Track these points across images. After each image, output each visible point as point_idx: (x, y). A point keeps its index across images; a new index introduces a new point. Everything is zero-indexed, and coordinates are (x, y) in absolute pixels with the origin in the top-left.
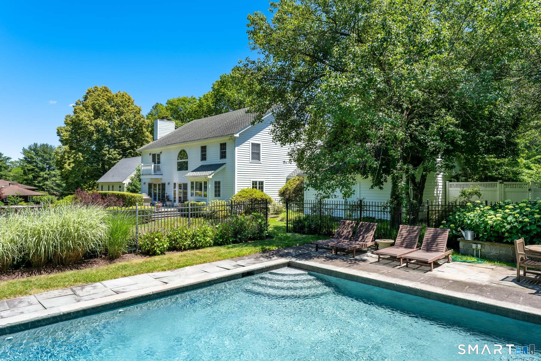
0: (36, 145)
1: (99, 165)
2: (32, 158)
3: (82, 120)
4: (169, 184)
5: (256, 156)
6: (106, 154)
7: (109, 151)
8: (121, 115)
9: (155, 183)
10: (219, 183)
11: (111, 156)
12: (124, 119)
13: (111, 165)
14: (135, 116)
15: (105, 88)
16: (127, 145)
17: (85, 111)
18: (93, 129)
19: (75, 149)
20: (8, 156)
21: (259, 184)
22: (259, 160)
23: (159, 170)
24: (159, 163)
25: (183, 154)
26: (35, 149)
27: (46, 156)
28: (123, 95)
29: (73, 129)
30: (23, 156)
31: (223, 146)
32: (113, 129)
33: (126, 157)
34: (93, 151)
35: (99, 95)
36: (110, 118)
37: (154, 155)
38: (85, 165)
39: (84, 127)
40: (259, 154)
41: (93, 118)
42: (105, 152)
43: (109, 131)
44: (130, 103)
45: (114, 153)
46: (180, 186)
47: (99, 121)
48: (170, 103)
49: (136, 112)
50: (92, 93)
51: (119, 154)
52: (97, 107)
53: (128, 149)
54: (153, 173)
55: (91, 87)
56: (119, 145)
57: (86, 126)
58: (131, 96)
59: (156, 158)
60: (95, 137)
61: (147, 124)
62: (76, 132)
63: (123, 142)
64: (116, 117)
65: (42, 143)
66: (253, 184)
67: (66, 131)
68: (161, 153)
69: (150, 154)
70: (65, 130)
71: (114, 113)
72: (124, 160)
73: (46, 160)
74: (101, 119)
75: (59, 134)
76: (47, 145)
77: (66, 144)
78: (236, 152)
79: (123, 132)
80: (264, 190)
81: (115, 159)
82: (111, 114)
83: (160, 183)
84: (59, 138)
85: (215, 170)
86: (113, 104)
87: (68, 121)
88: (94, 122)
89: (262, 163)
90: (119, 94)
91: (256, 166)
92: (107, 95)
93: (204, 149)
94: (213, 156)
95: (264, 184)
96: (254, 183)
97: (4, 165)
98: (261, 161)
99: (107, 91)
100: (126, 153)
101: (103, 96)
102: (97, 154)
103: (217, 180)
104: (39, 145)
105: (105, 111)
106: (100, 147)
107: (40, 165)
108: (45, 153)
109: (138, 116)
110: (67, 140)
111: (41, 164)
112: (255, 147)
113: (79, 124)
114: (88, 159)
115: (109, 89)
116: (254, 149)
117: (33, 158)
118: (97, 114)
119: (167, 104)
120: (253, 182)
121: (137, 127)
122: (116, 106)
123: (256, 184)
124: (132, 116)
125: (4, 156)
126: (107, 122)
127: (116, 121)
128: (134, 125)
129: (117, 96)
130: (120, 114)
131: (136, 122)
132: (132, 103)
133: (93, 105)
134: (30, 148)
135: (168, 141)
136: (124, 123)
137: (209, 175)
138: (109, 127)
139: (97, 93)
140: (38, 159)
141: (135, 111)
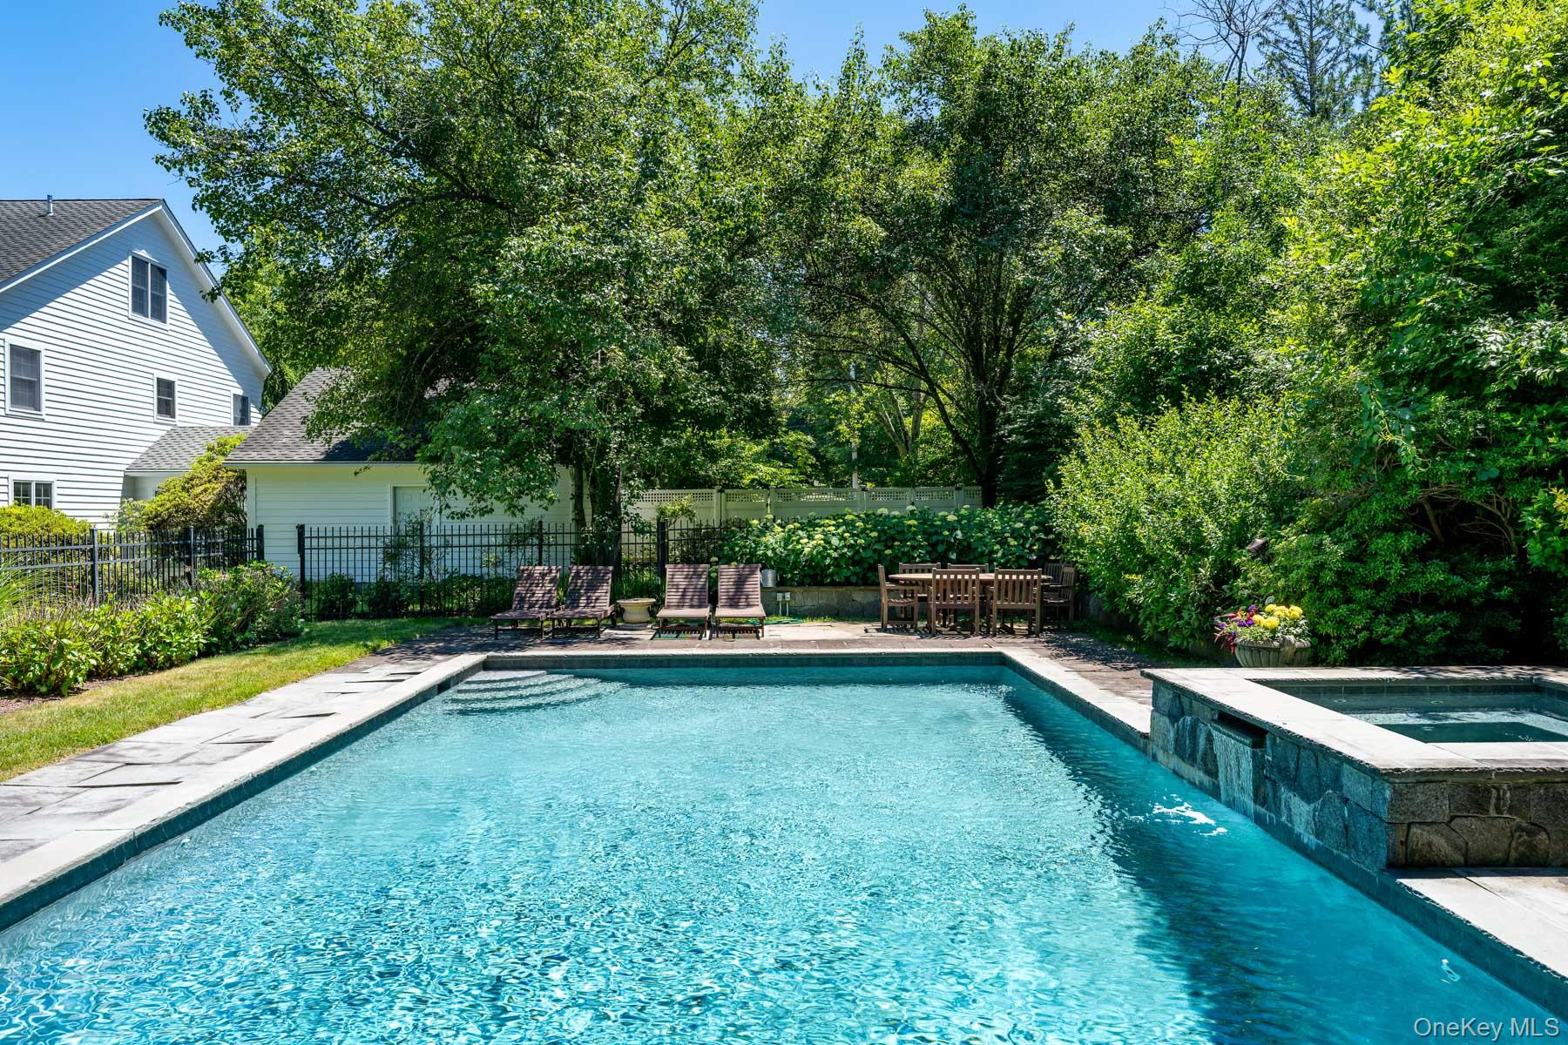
5: (26, 393)
21: (38, 494)
22: (36, 406)
40: (36, 387)
66: (17, 493)
89: (47, 418)
91: (25, 428)
95: (55, 491)
96: (22, 489)
98: (44, 411)
112: (23, 361)
116: (19, 365)
120: (17, 484)
123: (27, 493)
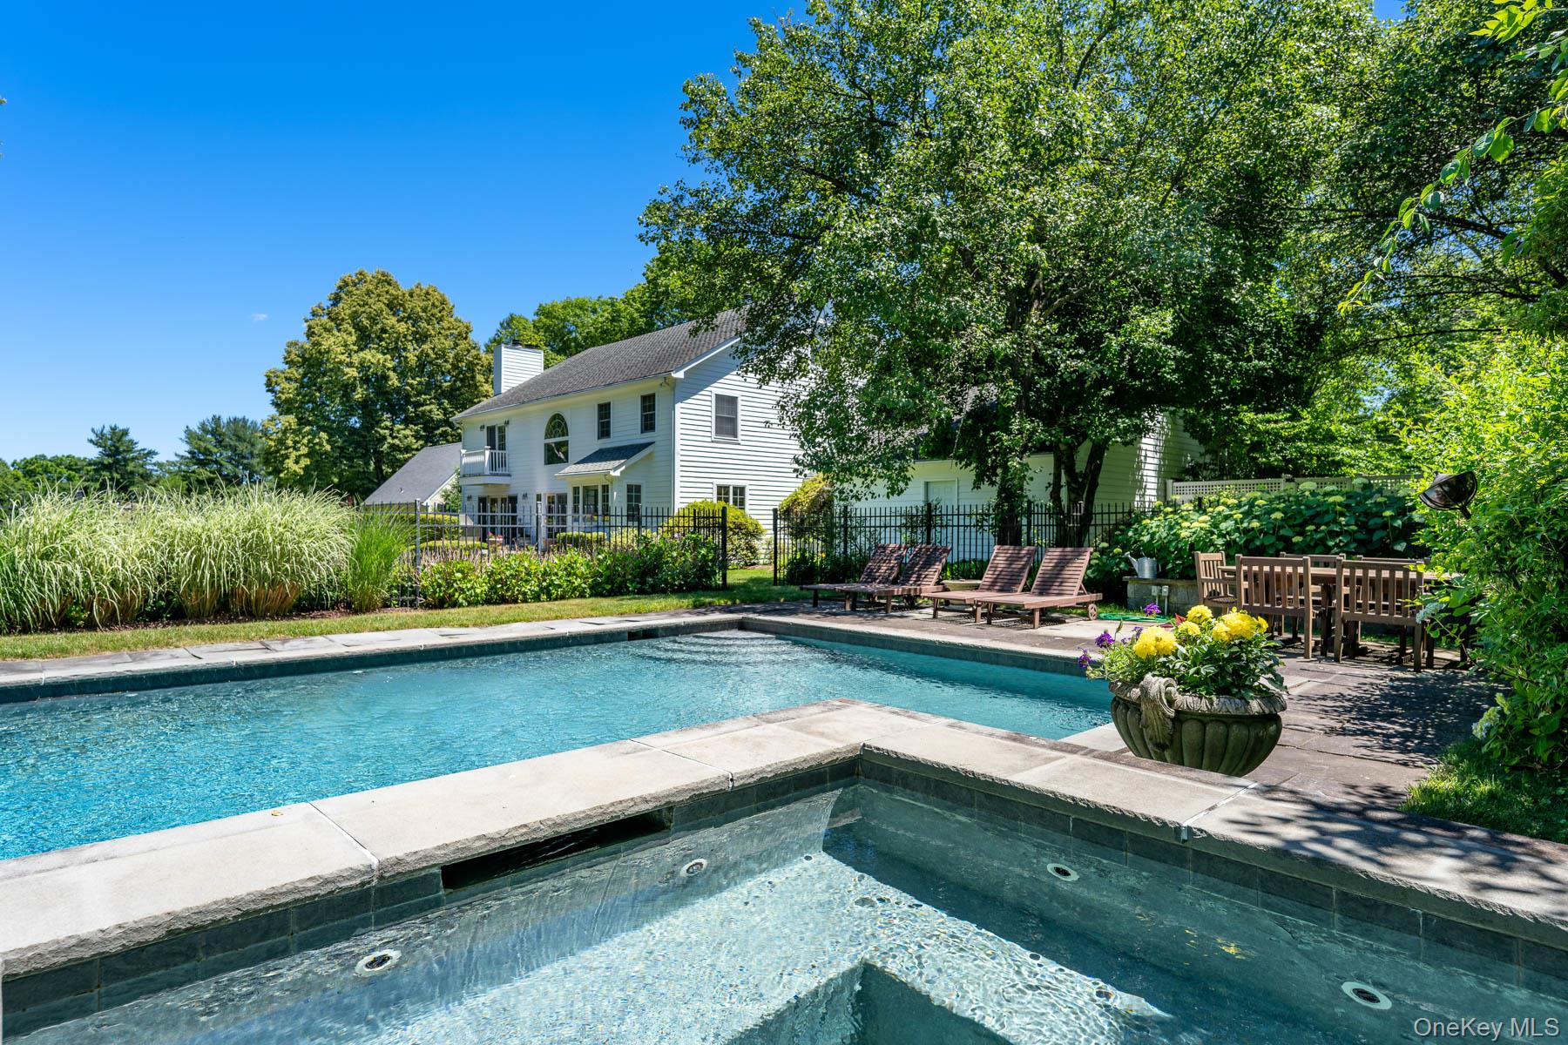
0: (217, 420)
1: (367, 464)
2: (207, 452)
3: (328, 352)
4: (525, 496)
5: (726, 426)
6: (384, 438)
7: (392, 430)
8: (424, 342)
9: (493, 495)
10: (638, 488)
11: (397, 442)
12: (430, 352)
13: (397, 465)
14: (456, 345)
15: (383, 275)
16: (437, 415)
17: (335, 332)
18: (356, 374)
19: (309, 423)
20: (149, 447)
21: (735, 494)
22: (735, 435)
23: (503, 464)
24: (503, 447)
25: (558, 425)
26: (214, 430)
27: (241, 447)
28: (427, 293)
29: (304, 375)
30: (187, 448)
31: (648, 402)
32: (402, 376)
33: (435, 444)
34: (353, 431)
35: (368, 293)
36: (396, 348)
37: (491, 430)
38: (335, 464)
39: (331, 370)
40: (733, 421)
41: (356, 348)
42: (382, 432)
43: (394, 381)
44: (445, 313)
45: (406, 434)
46: (551, 500)
47: (371, 356)
48: (544, 312)
49: (460, 334)
50: (350, 288)
51: (417, 437)
52: (366, 323)
53: (439, 424)
54: (487, 472)
55: (350, 273)
56: (417, 415)
57: (337, 370)
58: (446, 297)
59: (496, 437)
60: (358, 395)
61: (486, 363)
62: (313, 383)
63: (427, 408)
64: (410, 347)
65: (232, 416)
66: (719, 493)
67: (288, 379)
68: (507, 423)
69: (482, 427)
70: (286, 378)
71: (405, 336)
72: (428, 450)
73: (244, 457)
74: (373, 351)
75: (270, 386)
76: (244, 421)
77: (288, 412)
78: (678, 416)
79: (428, 383)
80: (747, 507)
81: (408, 449)
82: (398, 339)
83: (505, 495)
84: (270, 396)
85: (628, 457)
86: (402, 315)
87: (293, 356)
88: (356, 359)
89: (741, 443)
90: (418, 291)
91: (726, 449)
92: (387, 292)
93: (604, 410)
94: (626, 427)
95: (747, 492)
96: (722, 491)
97: (141, 471)
98: (740, 438)
99: (389, 284)
100: (432, 434)
101: (379, 295)
102: (364, 437)
103: (634, 482)
104: (224, 420)
105: (384, 331)
106: (371, 421)
107: (228, 469)
108: (239, 439)
109: (463, 345)
110: (287, 401)
111: (230, 467)
112: (725, 405)
113: (320, 364)
114: (342, 449)
115: (394, 277)
116: (723, 408)
117: (211, 453)
118: (364, 339)
119: (537, 314)
120: (719, 488)
121: (460, 372)
122: (413, 319)
123: (727, 493)
124: (448, 343)
125: (139, 447)
126: (388, 357)
127: (412, 357)
128: (455, 367)
129: (411, 296)
130: (421, 338)
131: (458, 358)
132: (450, 314)
133: (354, 316)
134: (203, 427)
135: (527, 395)
136: (430, 363)
137: (614, 469)
138: (394, 369)
139: (363, 287)
140: (222, 455)
141: (456, 332)
